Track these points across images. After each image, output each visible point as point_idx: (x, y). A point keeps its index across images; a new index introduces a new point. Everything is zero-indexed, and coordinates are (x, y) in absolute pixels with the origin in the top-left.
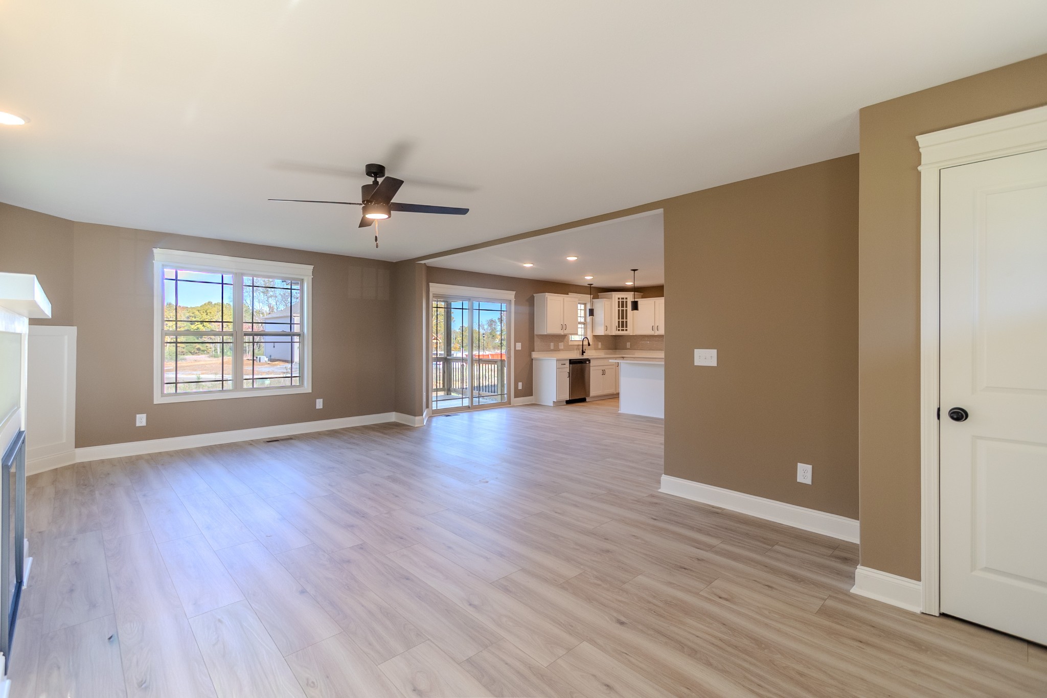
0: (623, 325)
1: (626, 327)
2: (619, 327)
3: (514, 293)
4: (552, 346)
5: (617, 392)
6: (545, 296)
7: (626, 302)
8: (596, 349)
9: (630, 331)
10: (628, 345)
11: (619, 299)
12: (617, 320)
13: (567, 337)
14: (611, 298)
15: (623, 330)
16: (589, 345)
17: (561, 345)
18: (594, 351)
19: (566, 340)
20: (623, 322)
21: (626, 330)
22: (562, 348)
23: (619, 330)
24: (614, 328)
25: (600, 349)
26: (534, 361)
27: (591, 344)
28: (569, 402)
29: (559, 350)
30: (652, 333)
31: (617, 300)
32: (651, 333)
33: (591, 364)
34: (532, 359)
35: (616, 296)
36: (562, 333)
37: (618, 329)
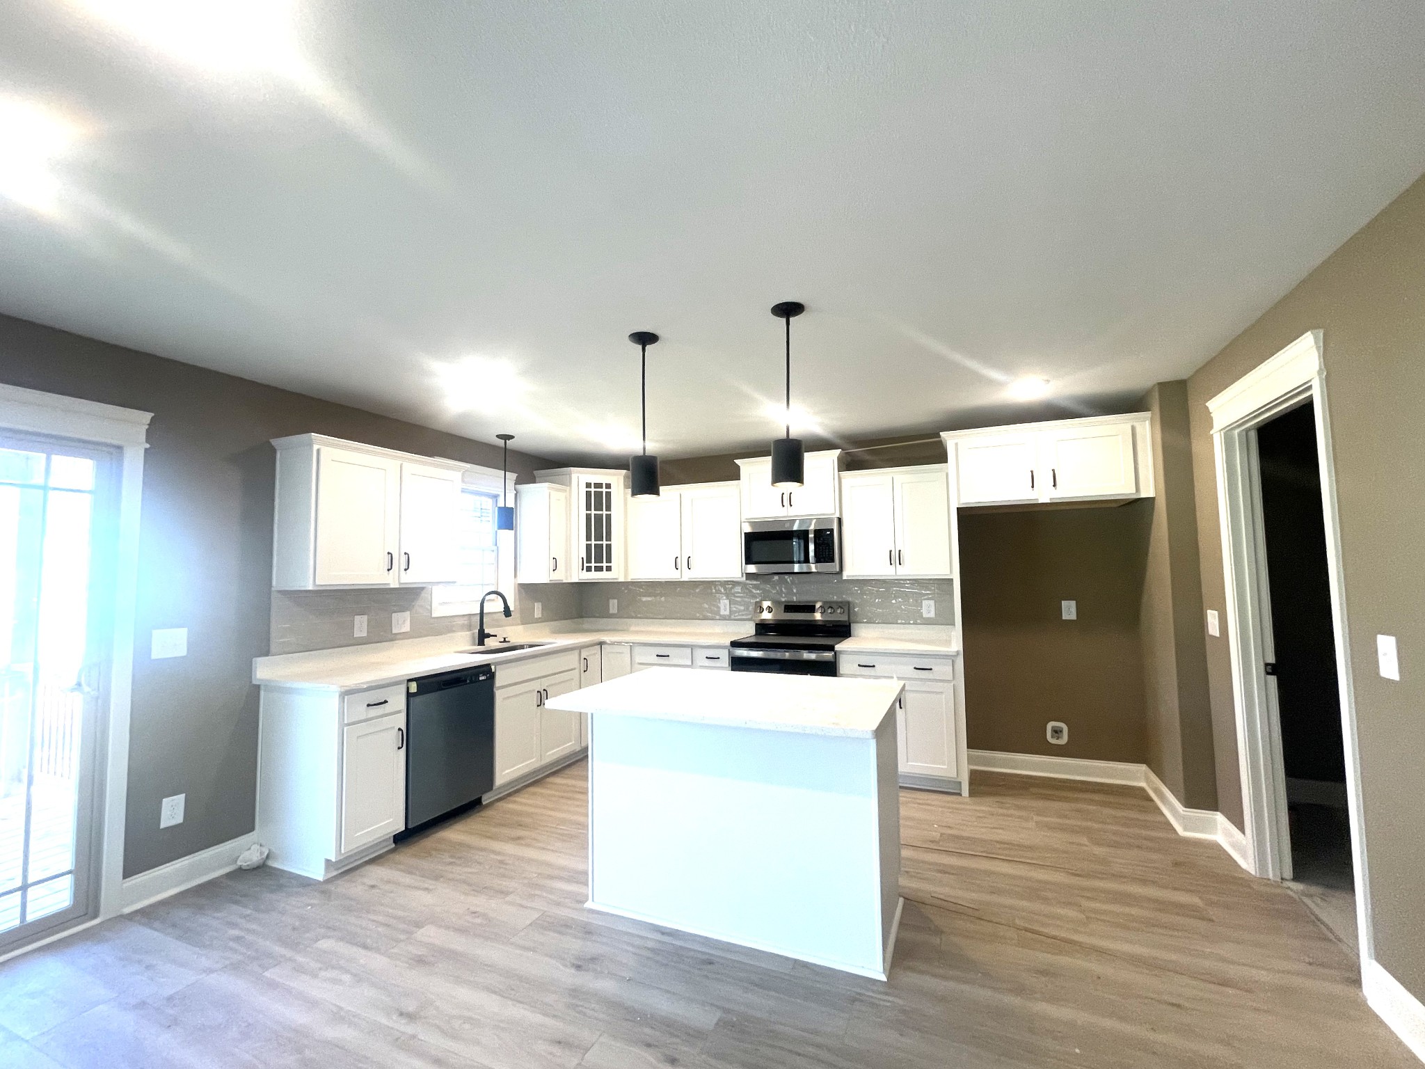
0: (599, 554)
1: (609, 560)
2: (589, 561)
3: (147, 417)
4: (361, 626)
5: (583, 745)
6: (310, 445)
7: (608, 494)
8: (527, 620)
9: (618, 572)
10: (613, 605)
11: (588, 485)
12: (584, 542)
13: (423, 594)
14: (568, 483)
15: (599, 569)
16: (507, 612)
17: (402, 622)
18: (521, 627)
19: (419, 602)
20: (599, 547)
21: (609, 569)
22: (406, 628)
23: (589, 569)
24: (576, 564)
25: (538, 621)
26: (262, 693)
27: (512, 608)
28: (401, 839)
29: (393, 638)
30: (673, 575)
31: (584, 490)
32: (671, 575)
33: (499, 682)
34: (258, 687)
35: (582, 477)
36: (392, 581)
37: (585, 565)
